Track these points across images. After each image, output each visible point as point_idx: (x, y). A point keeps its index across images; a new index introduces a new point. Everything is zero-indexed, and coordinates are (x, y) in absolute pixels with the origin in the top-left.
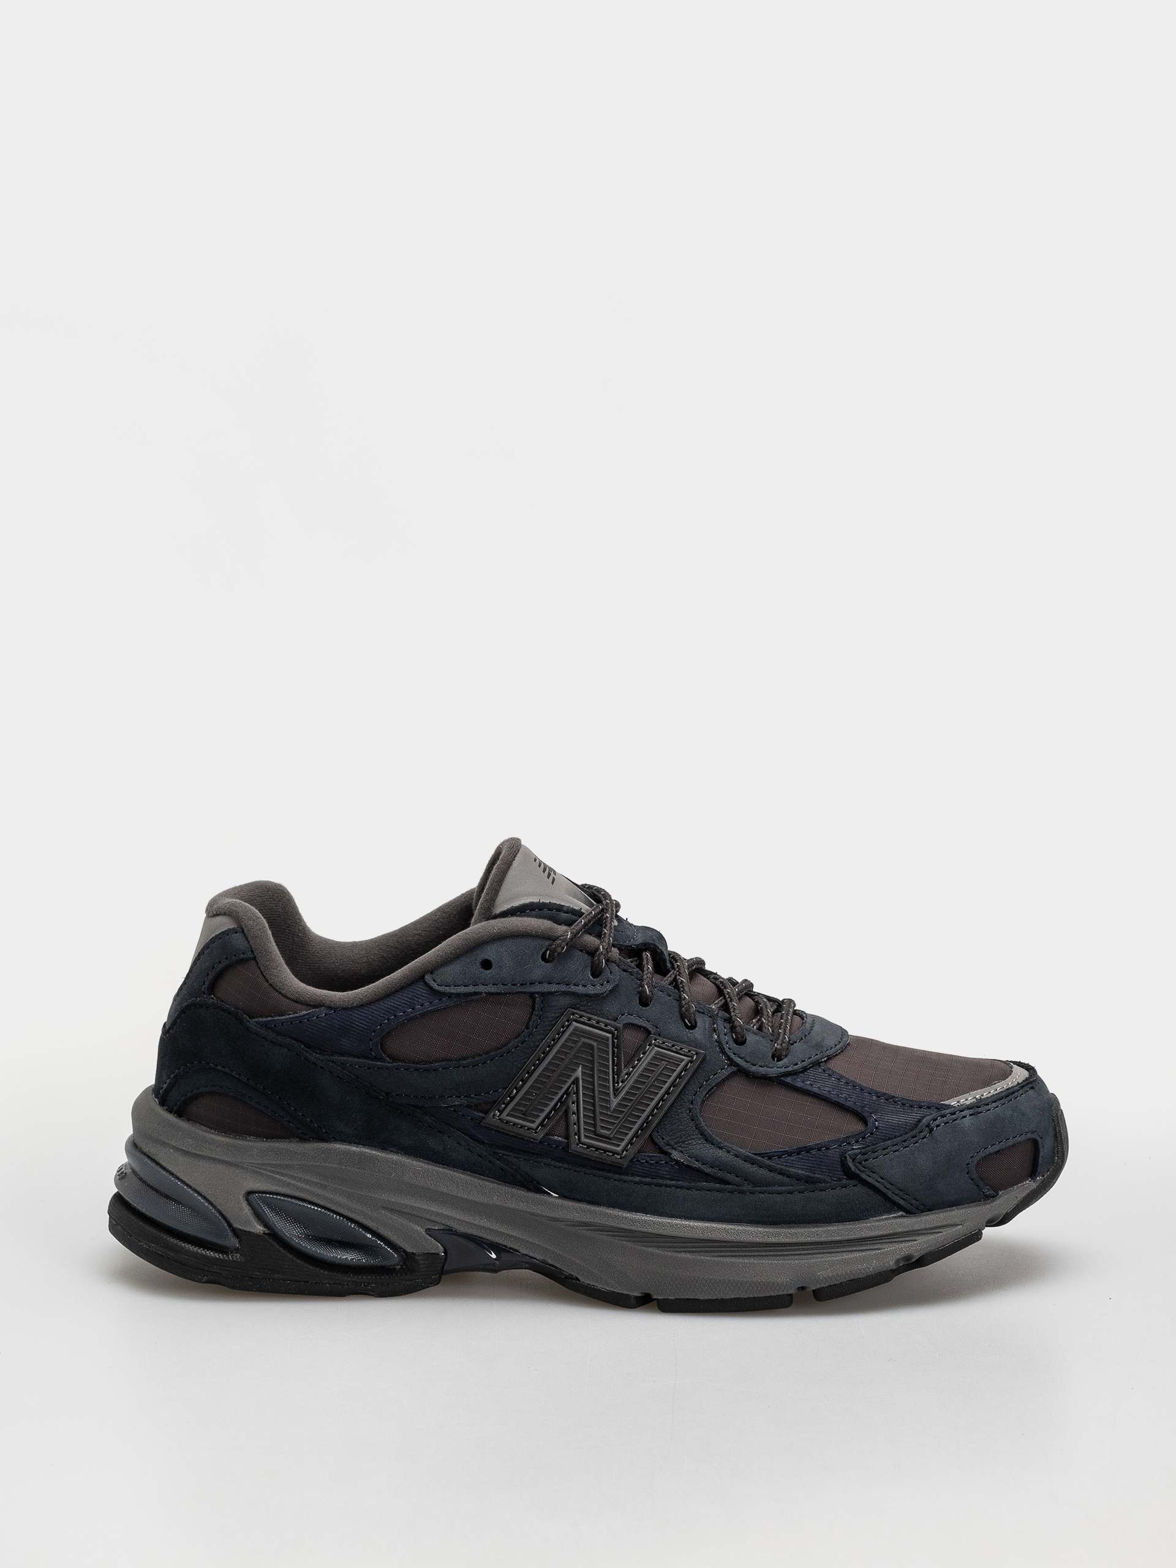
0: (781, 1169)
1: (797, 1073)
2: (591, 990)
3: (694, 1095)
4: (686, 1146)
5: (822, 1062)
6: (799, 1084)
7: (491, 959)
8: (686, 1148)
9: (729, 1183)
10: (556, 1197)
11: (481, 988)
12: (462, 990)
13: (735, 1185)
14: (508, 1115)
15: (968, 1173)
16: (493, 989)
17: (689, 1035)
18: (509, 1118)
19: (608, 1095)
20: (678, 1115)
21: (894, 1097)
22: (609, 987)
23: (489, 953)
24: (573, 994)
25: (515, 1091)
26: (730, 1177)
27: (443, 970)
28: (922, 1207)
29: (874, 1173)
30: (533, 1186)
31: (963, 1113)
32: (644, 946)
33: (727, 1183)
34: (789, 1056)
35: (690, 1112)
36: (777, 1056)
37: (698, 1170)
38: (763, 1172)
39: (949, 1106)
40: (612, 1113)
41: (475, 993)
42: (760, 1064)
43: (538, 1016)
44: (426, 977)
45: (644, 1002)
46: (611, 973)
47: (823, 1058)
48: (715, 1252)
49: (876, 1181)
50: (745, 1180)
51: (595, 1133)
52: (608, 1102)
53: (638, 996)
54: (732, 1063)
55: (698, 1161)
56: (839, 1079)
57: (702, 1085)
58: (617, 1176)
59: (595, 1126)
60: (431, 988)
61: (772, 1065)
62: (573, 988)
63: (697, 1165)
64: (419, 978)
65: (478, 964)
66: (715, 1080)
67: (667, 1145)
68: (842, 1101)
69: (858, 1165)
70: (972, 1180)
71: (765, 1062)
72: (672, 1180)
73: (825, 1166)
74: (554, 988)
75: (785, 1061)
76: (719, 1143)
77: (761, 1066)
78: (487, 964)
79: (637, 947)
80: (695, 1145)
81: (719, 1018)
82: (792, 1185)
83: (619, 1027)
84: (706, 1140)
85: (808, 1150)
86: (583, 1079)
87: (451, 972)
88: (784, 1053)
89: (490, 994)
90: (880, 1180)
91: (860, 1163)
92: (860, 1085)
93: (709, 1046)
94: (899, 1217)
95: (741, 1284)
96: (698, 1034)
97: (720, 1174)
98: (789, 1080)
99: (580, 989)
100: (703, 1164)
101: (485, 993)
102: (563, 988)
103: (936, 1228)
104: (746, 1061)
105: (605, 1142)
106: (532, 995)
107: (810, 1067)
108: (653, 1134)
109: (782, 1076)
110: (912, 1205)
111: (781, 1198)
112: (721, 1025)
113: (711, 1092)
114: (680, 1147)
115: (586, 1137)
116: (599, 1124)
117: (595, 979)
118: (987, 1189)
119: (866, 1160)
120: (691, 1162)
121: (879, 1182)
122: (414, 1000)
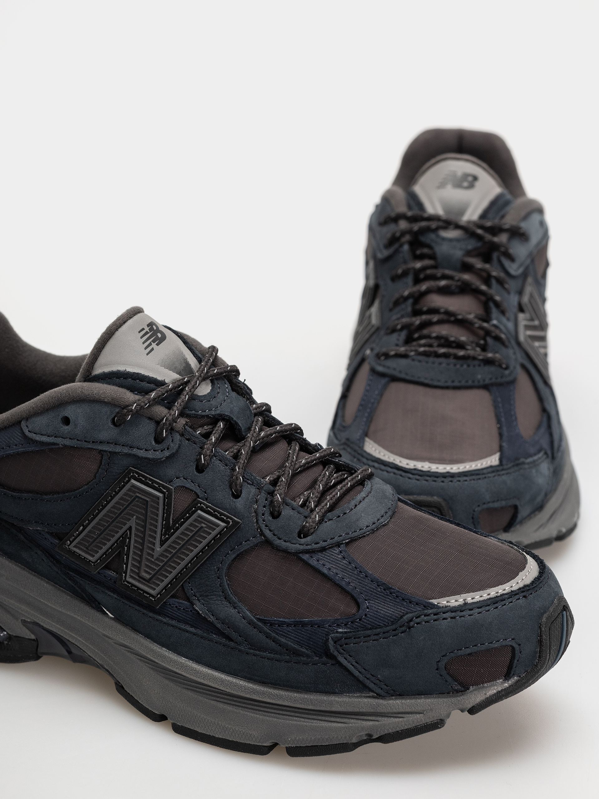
0: (275, 638)
1: (315, 551)
2: (150, 455)
3: (225, 557)
4: (208, 600)
5: (343, 544)
6: (313, 562)
7: (69, 417)
8: (207, 601)
9: (232, 641)
10: (111, 618)
11: (59, 440)
12: (44, 439)
13: (237, 643)
14: (75, 547)
15: (437, 669)
16: (68, 442)
17: (231, 503)
18: (75, 549)
19: (154, 544)
20: (207, 572)
21: (391, 588)
22: (167, 453)
23: (69, 412)
24: (135, 456)
25: (82, 528)
26: (234, 635)
27: (34, 419)
28: (392, 691)
29: (351, 657)
30: (96, 605)
31: (445, 616)
32: (220, 416)
33: (231, 640)
34: (314, 535)
35: (218, 571)
36: (303, 533)
37: (211, 624)
38: (262, 637)
39: (433, 606)
40: (155, 560)
41: (54, 444)
42: (285, 538)
43: (104, 469)
44: (22, 422)
45: (200, 469)
46: (172, 441)
47: (345, 540)
48: (212, 696)
49: (351, 664)
50: (245, 640)
51: (138, 574)
52: (153, 550)
53: (195, 463)
54: (262, 534)
55: (213, 615)
56: (350, 563)
57: (234, 549)
58: (151, 614)
59: (139, 568)
60: (23, 433)
61: (294, 541)
62: (135, 451)
63: (211, 618)
64: (17, 423)
65: (60, 419)
66: (245, 546)
67: (194, 596)
68: (343, 584)
69: (339, 647)
70: (441, 675)
71: (289, 538)
72: (192, 626)
73: (312, 642)
74: (118, 449)
75: (309, 539)
76: (234, 603)
77: (285, 541)
78: (66, 421)
79: (214, 417)
80: (215, 600)
81: (264, 492)
82: (280, 654)
83: (172, 489)
84: (225, 598)
85: (304, 624)
86: (136, 528)
87: (40, 422)
88: (312, 531)
89: (65, 446)
90: (354, 663)
91: (341, 646)
92: (366, 572)
93: (246, 515)
94: (369, 697)
95: (227, 728)
96: (239, 503)
97: (227, 631)
98: (306, 557)
99: (141, 453)
100: (216, 619)
101: (62, 445)
102: (126, 450)
103: (399, 713)
104: (274, 535)
105: (144, 584)
106: (101, 452)
107: (330, 548)
108: (184, 585)
109: (300, 553)
110: (382, 689)
111: (269, 663)
112: (262, 497)
113: (240, 556)
114: (203, 600)
115: (131, 577)
116: (143, 568)
117: (157, 445)
118: (455, 684)
119: (346, 644)
120: (208, 615)
121: (353, 666)
122: (11, 440)
